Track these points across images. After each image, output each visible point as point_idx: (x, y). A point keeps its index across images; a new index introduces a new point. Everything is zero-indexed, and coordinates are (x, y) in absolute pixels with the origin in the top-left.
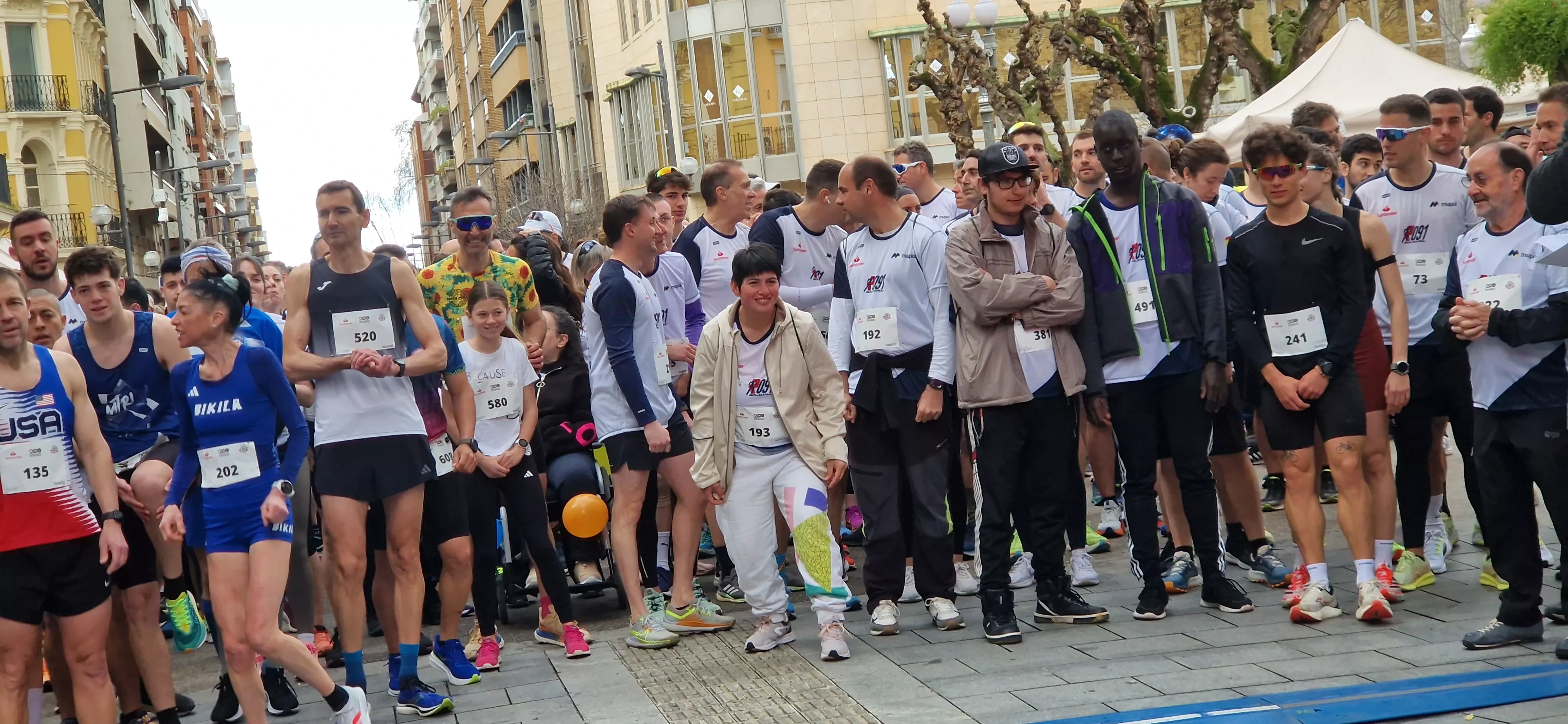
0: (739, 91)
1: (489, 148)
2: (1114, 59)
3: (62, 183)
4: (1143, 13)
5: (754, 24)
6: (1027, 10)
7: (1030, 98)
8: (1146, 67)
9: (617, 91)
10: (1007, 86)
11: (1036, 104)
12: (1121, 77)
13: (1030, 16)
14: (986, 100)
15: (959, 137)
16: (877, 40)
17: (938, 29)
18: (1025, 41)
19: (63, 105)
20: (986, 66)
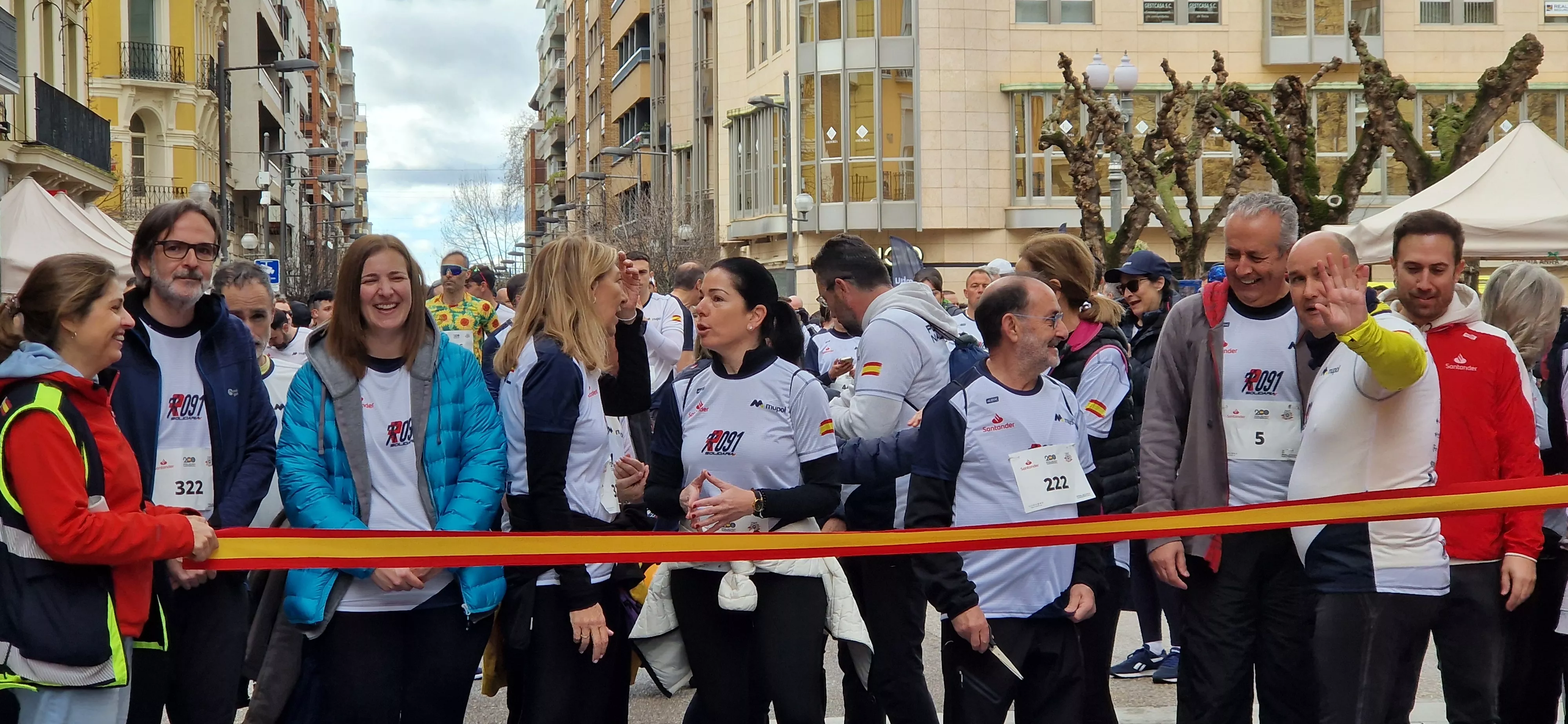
0: (862, 131)
1: (601, 163)
2: (1261, 138)
3: (169, 155)
4: (1297, 93)
5: (887, 64)
6: (1172, 78)
7: (1165, 169)
8: (1294, 150)
9: (737, 119)
10: (1142, 155)
11: (1172, 176)
12: (1266, 157)
13: (1175, 85)
14: (1118, 167)
15: (1086, 203)
16: (1009, 94)
17: (1077, 89)
18: (1166, 110)
19: (178, 77)
20: (1121, 133)
